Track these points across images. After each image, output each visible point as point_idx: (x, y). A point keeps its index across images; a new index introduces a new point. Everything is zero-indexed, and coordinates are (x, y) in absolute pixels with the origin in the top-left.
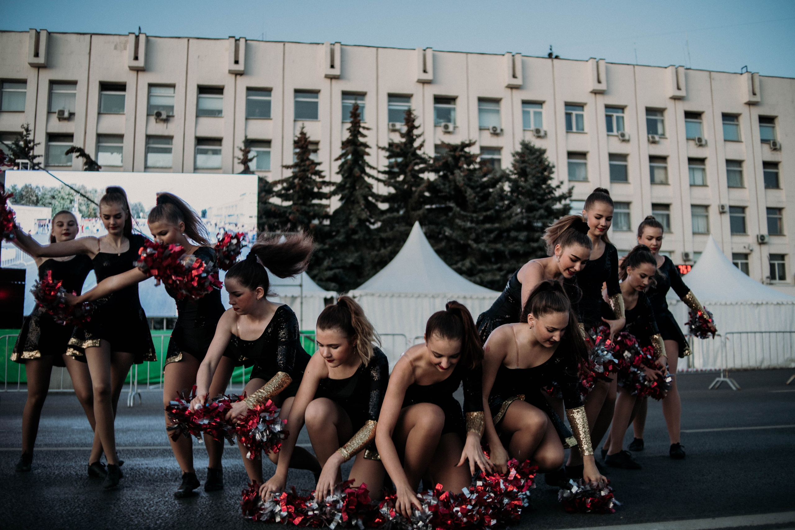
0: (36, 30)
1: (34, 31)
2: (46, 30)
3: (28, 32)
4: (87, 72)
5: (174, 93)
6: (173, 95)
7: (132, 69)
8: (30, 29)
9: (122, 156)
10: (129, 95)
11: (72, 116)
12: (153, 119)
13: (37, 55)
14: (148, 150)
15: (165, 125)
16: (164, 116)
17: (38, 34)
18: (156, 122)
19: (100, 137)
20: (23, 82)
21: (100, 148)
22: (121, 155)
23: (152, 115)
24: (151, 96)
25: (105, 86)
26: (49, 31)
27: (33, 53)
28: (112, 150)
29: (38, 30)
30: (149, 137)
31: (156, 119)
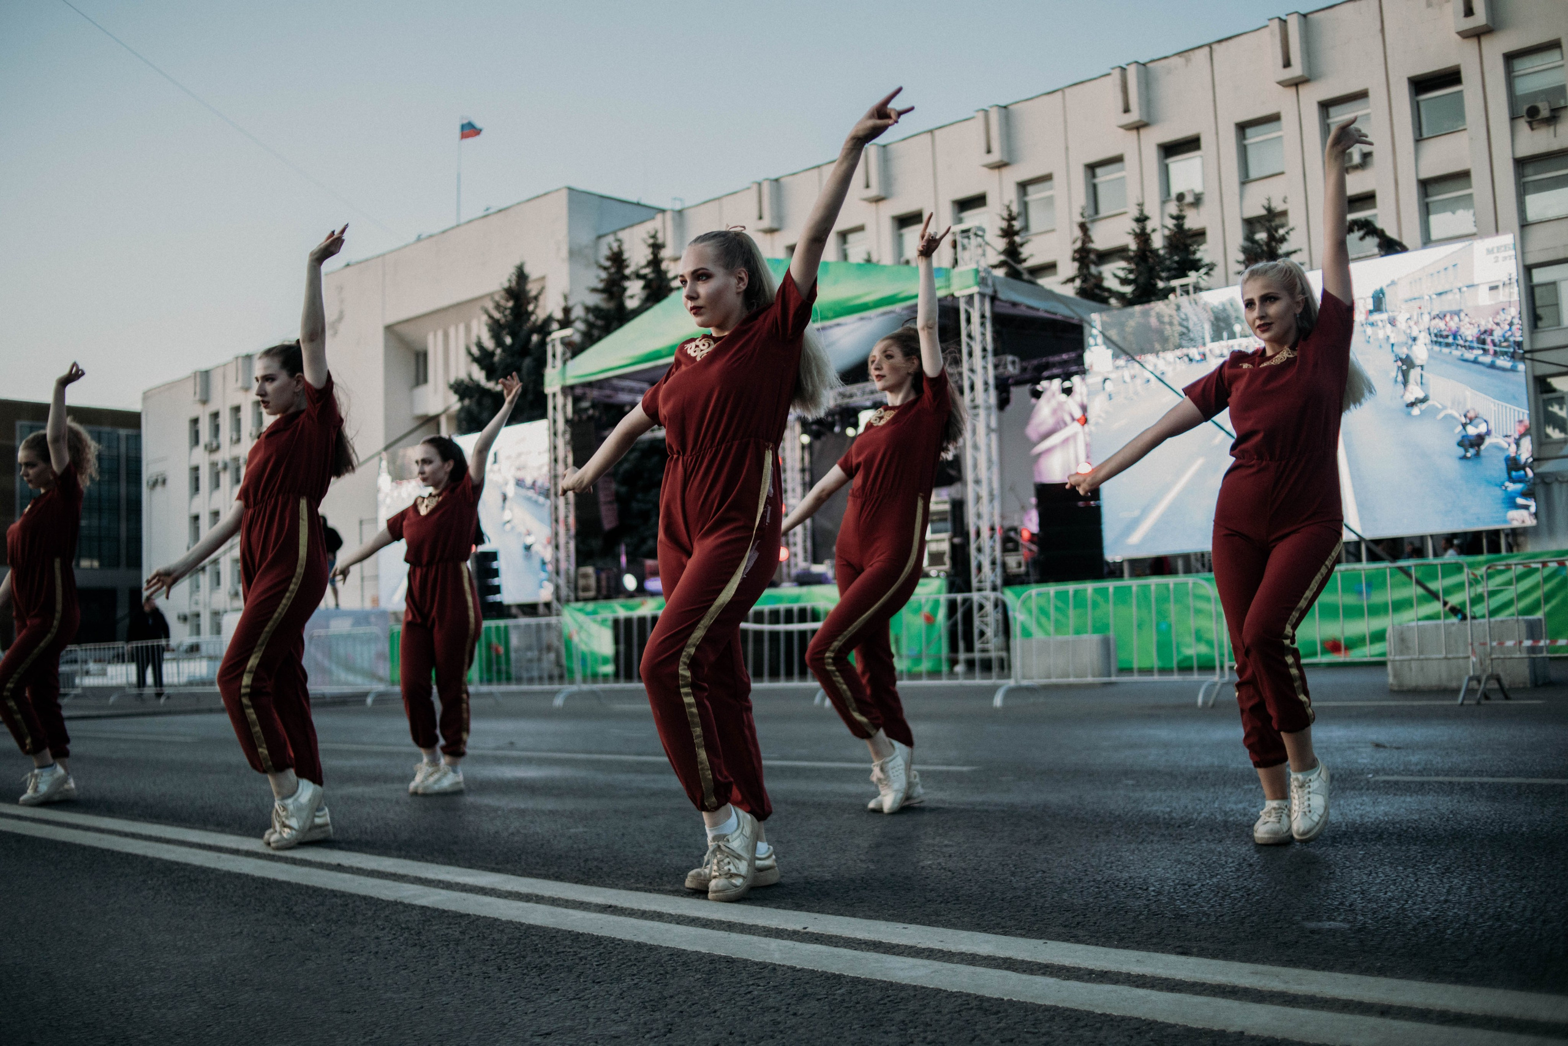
0: (1280, 19)
1: (1277, 21)
2: (1297, 12)
3: (1266, 26)
4: (1383, 67)
5: (1563, 58)
6: (1561, 63)
7: (1466, 35)
8: (1269, 20)
9: (1474, 214)
10: (1470, 87)
11: (1368, 159)
12: (1523, 125)
13: (1287, 64)
14: (1523, 190)
15: (1552, 129)
16: (1545, 113)
17: (1283, 22)
18: (1532, 129)
19: (1426, 186)
20: (1275, 118)
21: (1431, 207)
22: (1471, 212)
23: (1522, 117)
24: (1515, 77)
25: (1421, 85)
26: (1303, 12)
27: (1280, 61)
28: (1451, 205)
29: (1284, 17)
30: (1521, 164)
31: (1530, 124)
